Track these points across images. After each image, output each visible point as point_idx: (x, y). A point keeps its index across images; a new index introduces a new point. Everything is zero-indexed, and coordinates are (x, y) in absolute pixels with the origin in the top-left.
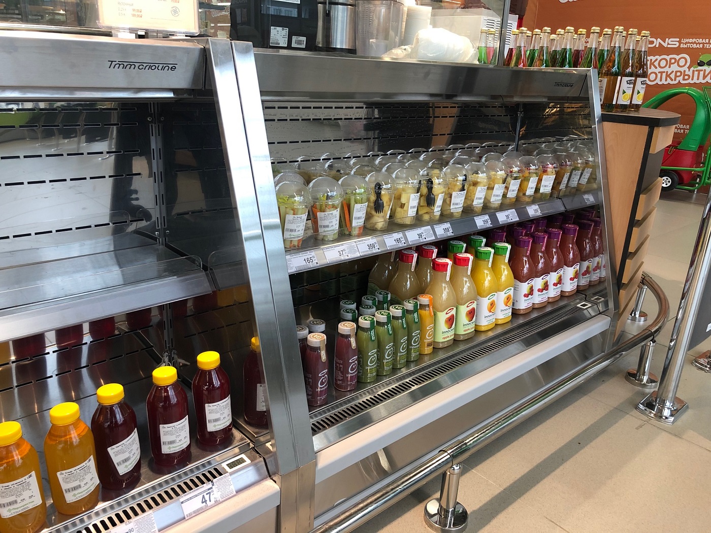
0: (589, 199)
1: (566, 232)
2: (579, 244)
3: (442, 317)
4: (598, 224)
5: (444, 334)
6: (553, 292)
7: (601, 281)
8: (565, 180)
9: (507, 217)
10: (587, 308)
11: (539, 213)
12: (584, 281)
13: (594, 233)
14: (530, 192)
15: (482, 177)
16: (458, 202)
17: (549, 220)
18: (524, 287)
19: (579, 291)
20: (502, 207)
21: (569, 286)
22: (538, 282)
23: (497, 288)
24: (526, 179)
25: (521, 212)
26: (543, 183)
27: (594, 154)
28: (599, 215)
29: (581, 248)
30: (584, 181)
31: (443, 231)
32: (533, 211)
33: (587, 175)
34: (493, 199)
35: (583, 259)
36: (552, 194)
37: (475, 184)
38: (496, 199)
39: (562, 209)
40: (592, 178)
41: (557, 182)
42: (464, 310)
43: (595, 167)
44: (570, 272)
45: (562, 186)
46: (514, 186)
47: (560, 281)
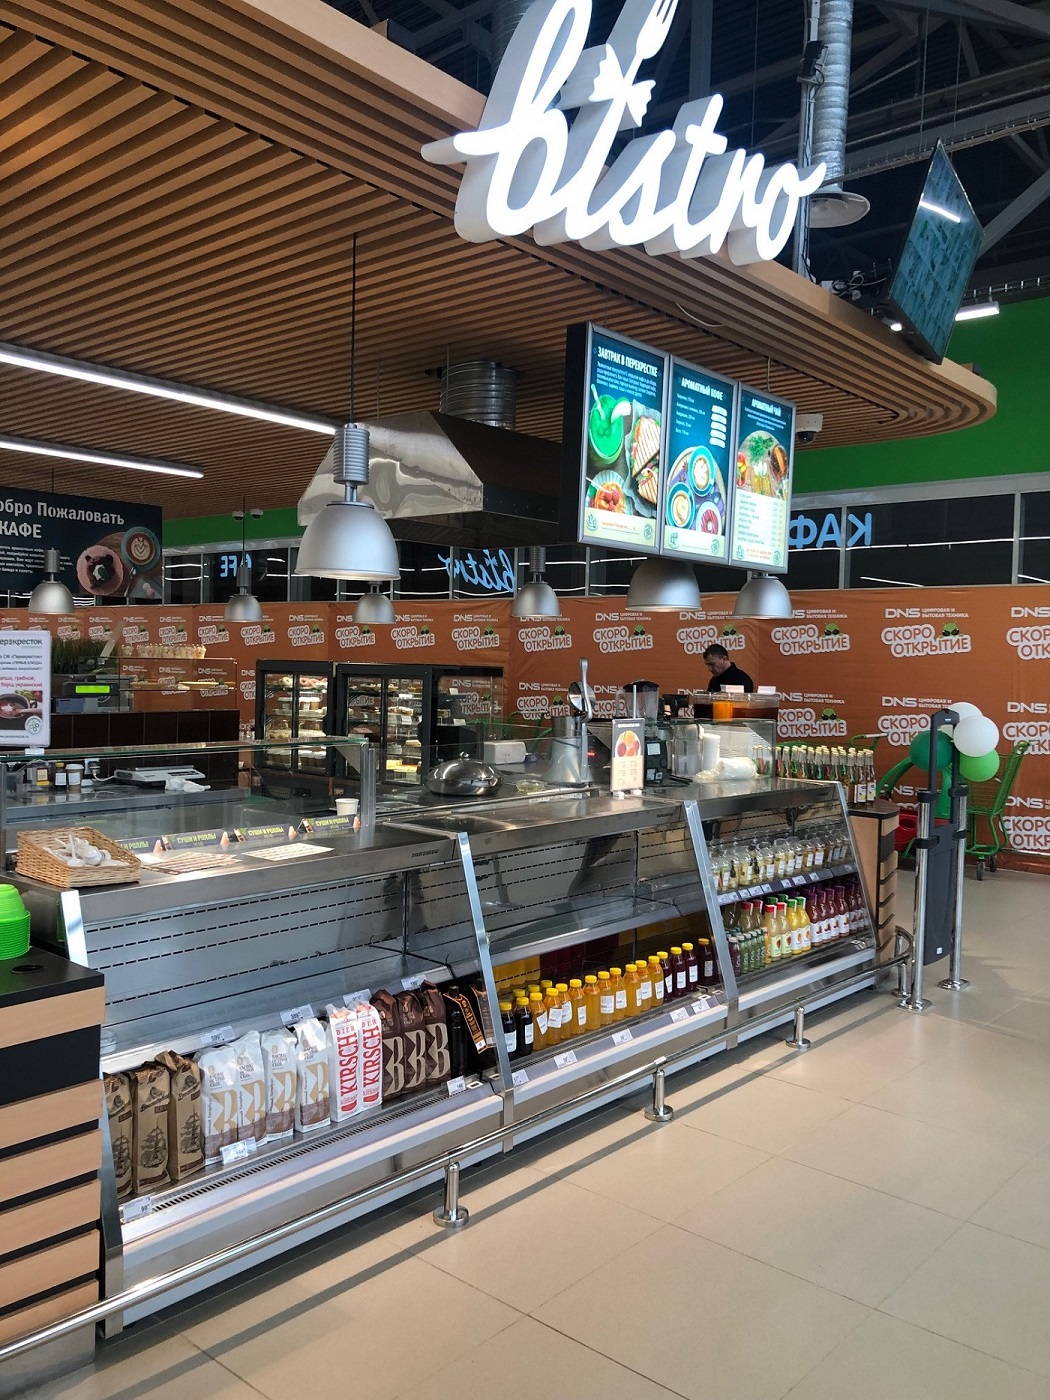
0: (849, 868)
1: (837, 891)
2: (847, 899)
3: (775, 940)
4: (858, 884)
5: (775, 952)
6: (834, 933)
7: (865, 928)
8: (830, 855)
9: (799, 880)
10: (859, 944)
11: (818, 879)
12: (854, 927)
13: (856, 892)
14: (809, 864)
15: (781, 855)
16: (771, 870)
17: (823, 884)
18: (816, 926)
19: (851, 933)
20: (795, 875)
21: (844, 929)
22: (824, 924)
23: (800, 926)
24: (806, 856)
25: (807, 877)
26: (816, 858)
27: (847, 836)
28: (857, 879)
29: (849, 903)
30: (843, 855)
31: (767, 888)
32: (814, 877)
33: (844, 851)
34: (788, 870)
35: (850, 910)
36: (823, 866)
37: (778, 860)
38: (790, 870)
39: (832, 876)
40: (849, 853)
41: (826, 857)
42: (785, 937)
43: (849, 845)
44: (843, 918)
45: (829, 860)
46: (799, 860)
47: (837, 925)
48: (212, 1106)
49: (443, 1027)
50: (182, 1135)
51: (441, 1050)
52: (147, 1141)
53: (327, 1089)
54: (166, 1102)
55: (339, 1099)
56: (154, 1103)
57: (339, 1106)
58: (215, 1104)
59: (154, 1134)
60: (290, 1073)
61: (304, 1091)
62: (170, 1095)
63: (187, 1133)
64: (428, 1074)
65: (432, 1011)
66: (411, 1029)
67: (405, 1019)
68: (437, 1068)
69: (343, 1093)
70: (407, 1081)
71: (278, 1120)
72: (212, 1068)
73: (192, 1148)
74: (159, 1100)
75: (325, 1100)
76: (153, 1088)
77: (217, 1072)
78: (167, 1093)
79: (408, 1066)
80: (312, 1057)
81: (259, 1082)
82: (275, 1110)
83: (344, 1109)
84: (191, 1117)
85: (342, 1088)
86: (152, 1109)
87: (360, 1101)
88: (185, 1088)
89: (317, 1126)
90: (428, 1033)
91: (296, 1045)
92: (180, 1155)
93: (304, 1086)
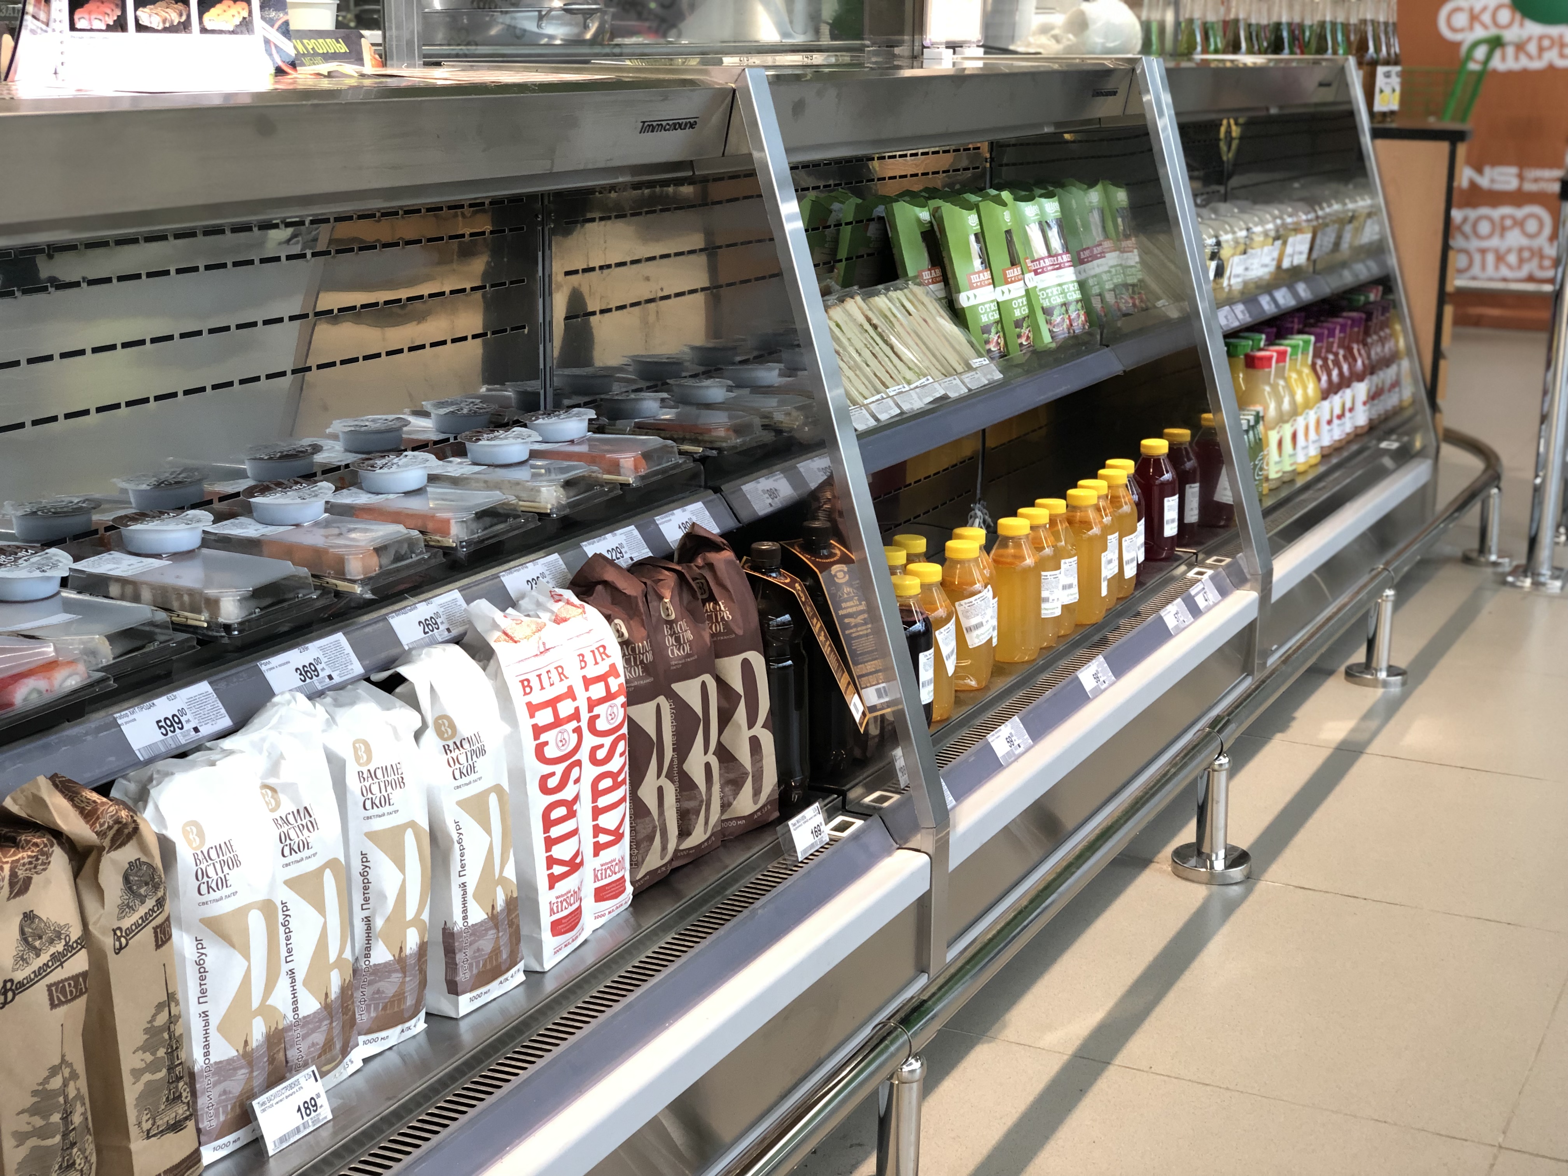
6: (1349, 425)
9: (1284, 297)
11: (1311, 297)
12: (1375, 411)
18: (1326, 406)
19: (1371, 426)
21: (1362, 416)
22: (1337, 402)
23: (1307, 405)
25: (1294, 291)
32: (1304, 292)
35: (1371, 370)
42: (1288, 430)
47: (1353, 406)
48: (209, 962)
49: (757, 660)
50: (137, 1074)
51: (754, 731)
52: (34, 1110)
53: (510, 873)
54: (79, 963)
55: (546, 897)
56: (41, 972)
57: (546, 920)
58: (215, 954)
59: (56, 1083)
60: (412, 824)
61: (455, 882)
62: (86, 940)
63: (152, 1067)
64: (725, 806)
65: (727, 615)
66: (686, 673)
67: (670, 641)
68: (748, 787)
69: (553, 880)
70: (684, 832)
71: (389, 986)
72: (195, 828)
73: (170, 1117)
74: (58, 959)
75: (511, 904)
76: (29, 917)
77: (212, 840)
78: (75, 933)
79: (685, 784)
80: (472, 769)
81: (333, 864)
82: (381, 955)
83: (558, 928)
84: (160, 1007)
85: (551, 862)
86: (39, 993)
87: (589, 905)
88: (126, 908)
89: (496, 989)
90: (723, 685)
91: (418, 735)
92: (137, 1145)
93: (455, 867)
